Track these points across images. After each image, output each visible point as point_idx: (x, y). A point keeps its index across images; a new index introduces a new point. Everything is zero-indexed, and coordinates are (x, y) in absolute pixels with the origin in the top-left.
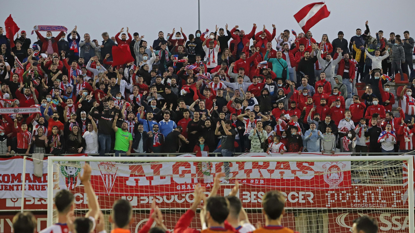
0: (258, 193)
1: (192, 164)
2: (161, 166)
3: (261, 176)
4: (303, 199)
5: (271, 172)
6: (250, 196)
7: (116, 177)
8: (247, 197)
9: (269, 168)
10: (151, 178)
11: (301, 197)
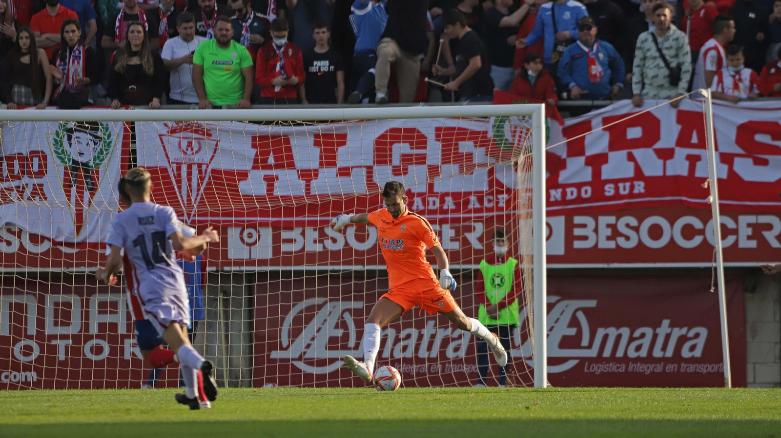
0: (617, 220)
1: (431, 136)
2: (342, 139)
3: (638, 169)
4: (749, 238)
5: (666, 154)
6: (596, 230)
7: (209, 170)
8: (588, 232)
9: (659, 145)
10: (307, 175)
11: (745, 231)
